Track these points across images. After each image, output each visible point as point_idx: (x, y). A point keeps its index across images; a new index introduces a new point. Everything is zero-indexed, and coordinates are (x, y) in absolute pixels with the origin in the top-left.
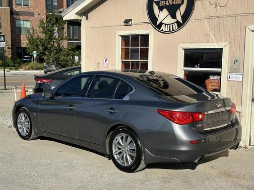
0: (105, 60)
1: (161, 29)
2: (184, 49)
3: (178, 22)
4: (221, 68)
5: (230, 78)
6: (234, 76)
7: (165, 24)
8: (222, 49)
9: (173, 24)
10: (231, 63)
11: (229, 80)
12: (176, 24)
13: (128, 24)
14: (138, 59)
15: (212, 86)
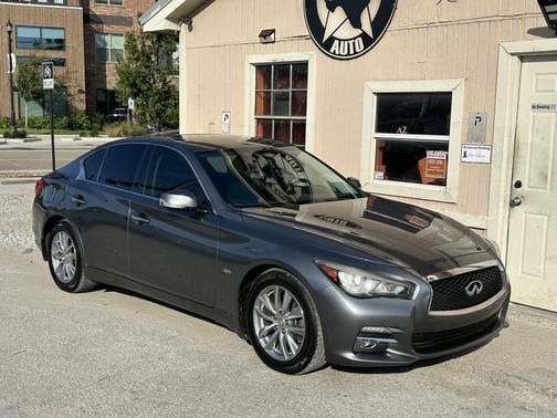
0: (224, 116)
1: (332, 51)
2: (378, 94)
3: (364, 36)
4: (448, 134)
5: (465, 156)
6: (474, 151)
7: (340, 40)
8: (451, 93)
9: (355, 39)
10: (469, 124)
11: (464, 159)
12: (360, 39)
13: (268, 39)
14: (287, 115)
15: (430, 172)
